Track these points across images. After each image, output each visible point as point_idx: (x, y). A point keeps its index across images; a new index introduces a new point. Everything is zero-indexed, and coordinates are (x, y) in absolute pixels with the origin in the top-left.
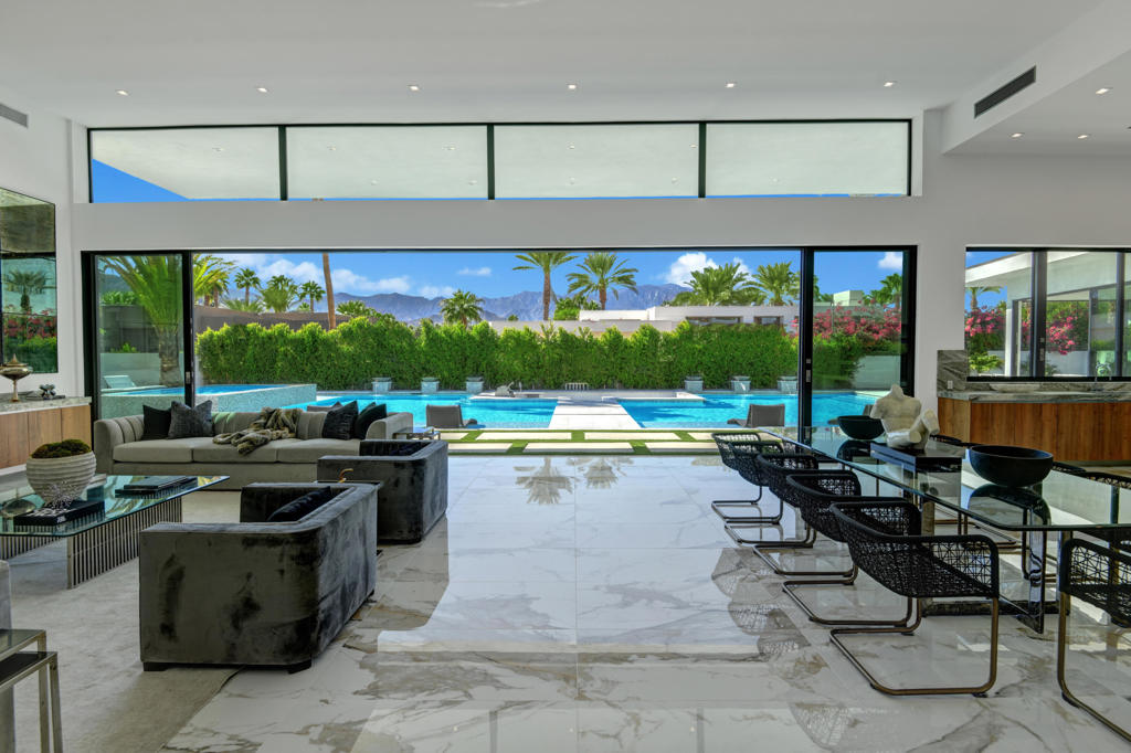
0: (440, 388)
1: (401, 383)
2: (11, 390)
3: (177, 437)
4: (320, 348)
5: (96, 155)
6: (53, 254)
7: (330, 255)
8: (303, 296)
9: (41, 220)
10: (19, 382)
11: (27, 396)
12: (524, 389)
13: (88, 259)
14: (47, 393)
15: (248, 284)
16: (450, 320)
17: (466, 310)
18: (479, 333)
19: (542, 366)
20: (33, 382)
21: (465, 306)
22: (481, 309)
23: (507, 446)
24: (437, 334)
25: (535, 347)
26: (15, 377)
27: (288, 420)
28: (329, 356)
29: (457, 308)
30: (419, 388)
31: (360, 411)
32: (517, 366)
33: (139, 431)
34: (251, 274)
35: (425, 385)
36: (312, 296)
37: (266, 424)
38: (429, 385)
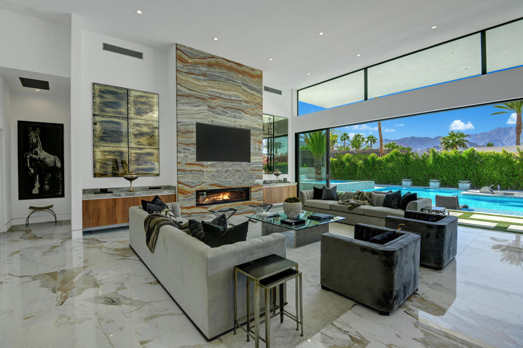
0: (441, 186)
1: (417, 182)
2: (276, 179)
3: (324, 200)
4: (376, 165)
5: (299, 100)
6: (287, 135)
7: (381, 122)
8: (367, 142)
9: (284, 124)
10: (278, 177)
11: (280, 181)
12: (501, 189)
13: (297, 135)
14: (285, 181)
15: (345, 139)
16: (447, 148)
17: (457, 143)
18: (468, 155)
19: (517, 175)
20: (282, 177)
21: (457, 140)
22: (467, 141)
23: (494, 225)
24: (439, 156)
25: (511, 162)
26: (277, 175)
27: (367, 197)
28: (381, 168)
29: (451, 141)
30: (428, 185)
31: (402, 196)
32: (496, 174)
33: (312, 196)
34: (346, 135)
35: (432, 184)
36: (371, 141)
37: (358, 197)
38: (434, 184)
